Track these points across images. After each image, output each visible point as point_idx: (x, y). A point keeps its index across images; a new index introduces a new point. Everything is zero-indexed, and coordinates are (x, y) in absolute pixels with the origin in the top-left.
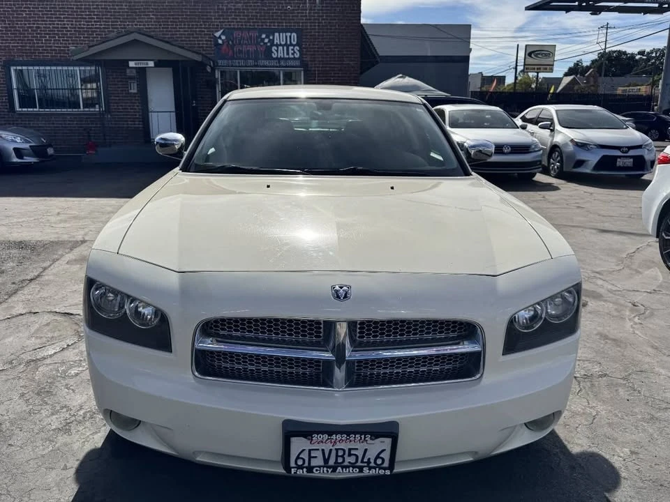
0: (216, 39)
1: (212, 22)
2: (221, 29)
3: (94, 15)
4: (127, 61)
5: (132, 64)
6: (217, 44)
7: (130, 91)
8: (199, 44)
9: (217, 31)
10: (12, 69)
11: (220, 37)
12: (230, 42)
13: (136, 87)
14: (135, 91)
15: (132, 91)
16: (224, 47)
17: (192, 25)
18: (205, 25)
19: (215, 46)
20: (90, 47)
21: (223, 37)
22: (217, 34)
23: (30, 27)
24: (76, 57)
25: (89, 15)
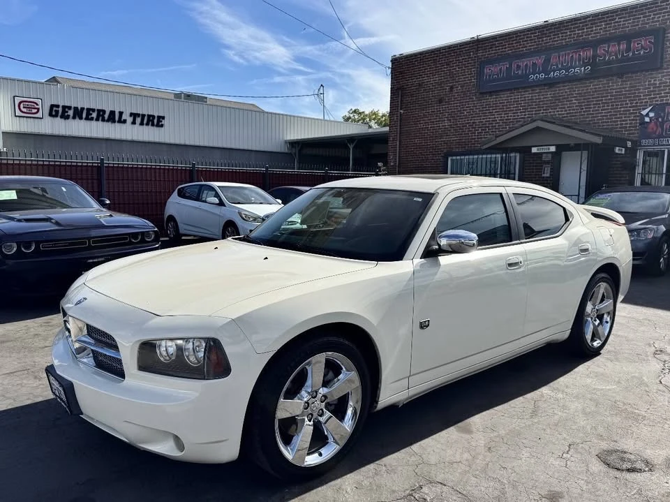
0: (642, 117)
1: (641, 99)
2: (650, 106)
3: (521, 106)
4: (530, 148)
5: (534, 150)
6: (643, 123)
7: (543, 175)
8: (622, 124)
9: (644, 109)
10: (450, 159)
11: (647, 115)
12: (660, 120)
13: (549, 171)
14: (548, 175)
15: (545, 175)
16: (652, 125)
17: (616, 105)
18: (631, 104)
19: (640, 124)
20: (496, 137)
21: (652, 115)
22: (644, 112)
23: (468, 123)
24: (485, 147)
25: (516, 107)
